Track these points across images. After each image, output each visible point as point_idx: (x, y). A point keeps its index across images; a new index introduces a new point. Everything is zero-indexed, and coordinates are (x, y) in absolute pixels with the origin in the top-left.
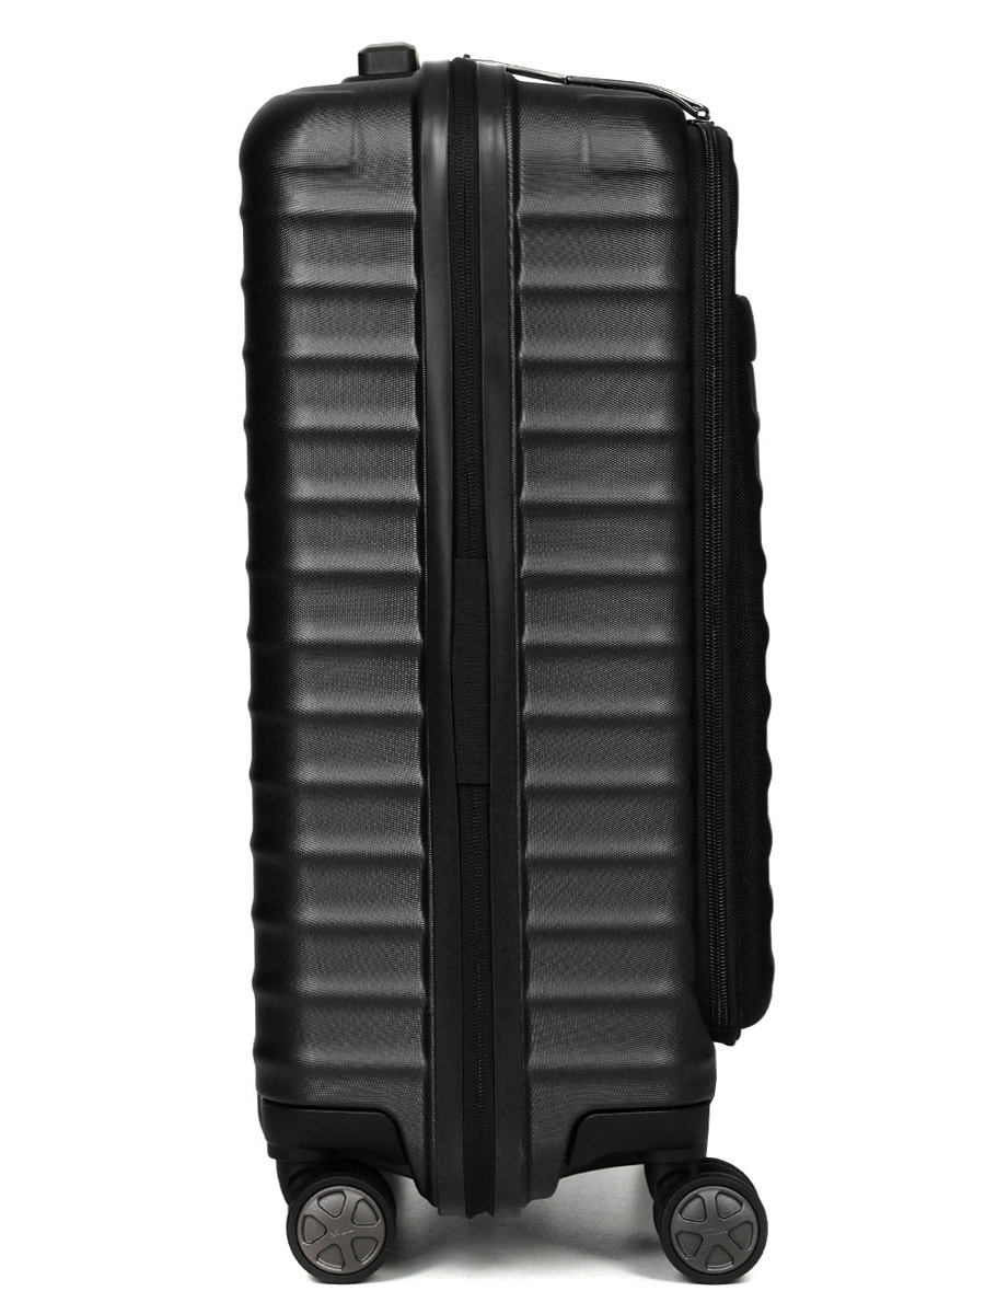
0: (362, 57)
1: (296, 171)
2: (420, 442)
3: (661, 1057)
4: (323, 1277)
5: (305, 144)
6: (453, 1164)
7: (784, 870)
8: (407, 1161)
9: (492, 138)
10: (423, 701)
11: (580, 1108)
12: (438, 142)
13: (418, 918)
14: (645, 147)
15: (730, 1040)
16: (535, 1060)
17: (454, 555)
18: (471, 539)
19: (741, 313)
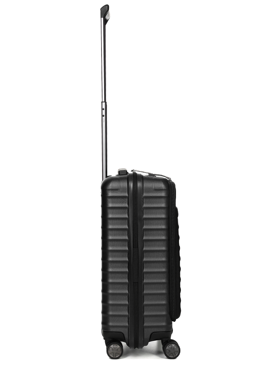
0: (119, 172)
1: (109, 190)
2: (128, 230)
3: (164, 324)
4: (112, 358)
5: (111, 186)
6: (132, 341)
7: (182, 295)
8: (125, 340)
9: (139, 184)
10: (128, 269)
11: (151, 332)
12: (131, 185)
13: (127, 303)
14: (162, 186)
15: (174, 321)
16: (145, 325)
17: (133, 248)
18: (136, 245)
19: (176, 210)
